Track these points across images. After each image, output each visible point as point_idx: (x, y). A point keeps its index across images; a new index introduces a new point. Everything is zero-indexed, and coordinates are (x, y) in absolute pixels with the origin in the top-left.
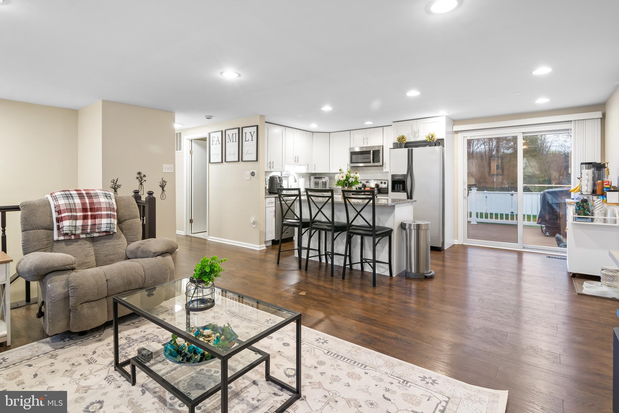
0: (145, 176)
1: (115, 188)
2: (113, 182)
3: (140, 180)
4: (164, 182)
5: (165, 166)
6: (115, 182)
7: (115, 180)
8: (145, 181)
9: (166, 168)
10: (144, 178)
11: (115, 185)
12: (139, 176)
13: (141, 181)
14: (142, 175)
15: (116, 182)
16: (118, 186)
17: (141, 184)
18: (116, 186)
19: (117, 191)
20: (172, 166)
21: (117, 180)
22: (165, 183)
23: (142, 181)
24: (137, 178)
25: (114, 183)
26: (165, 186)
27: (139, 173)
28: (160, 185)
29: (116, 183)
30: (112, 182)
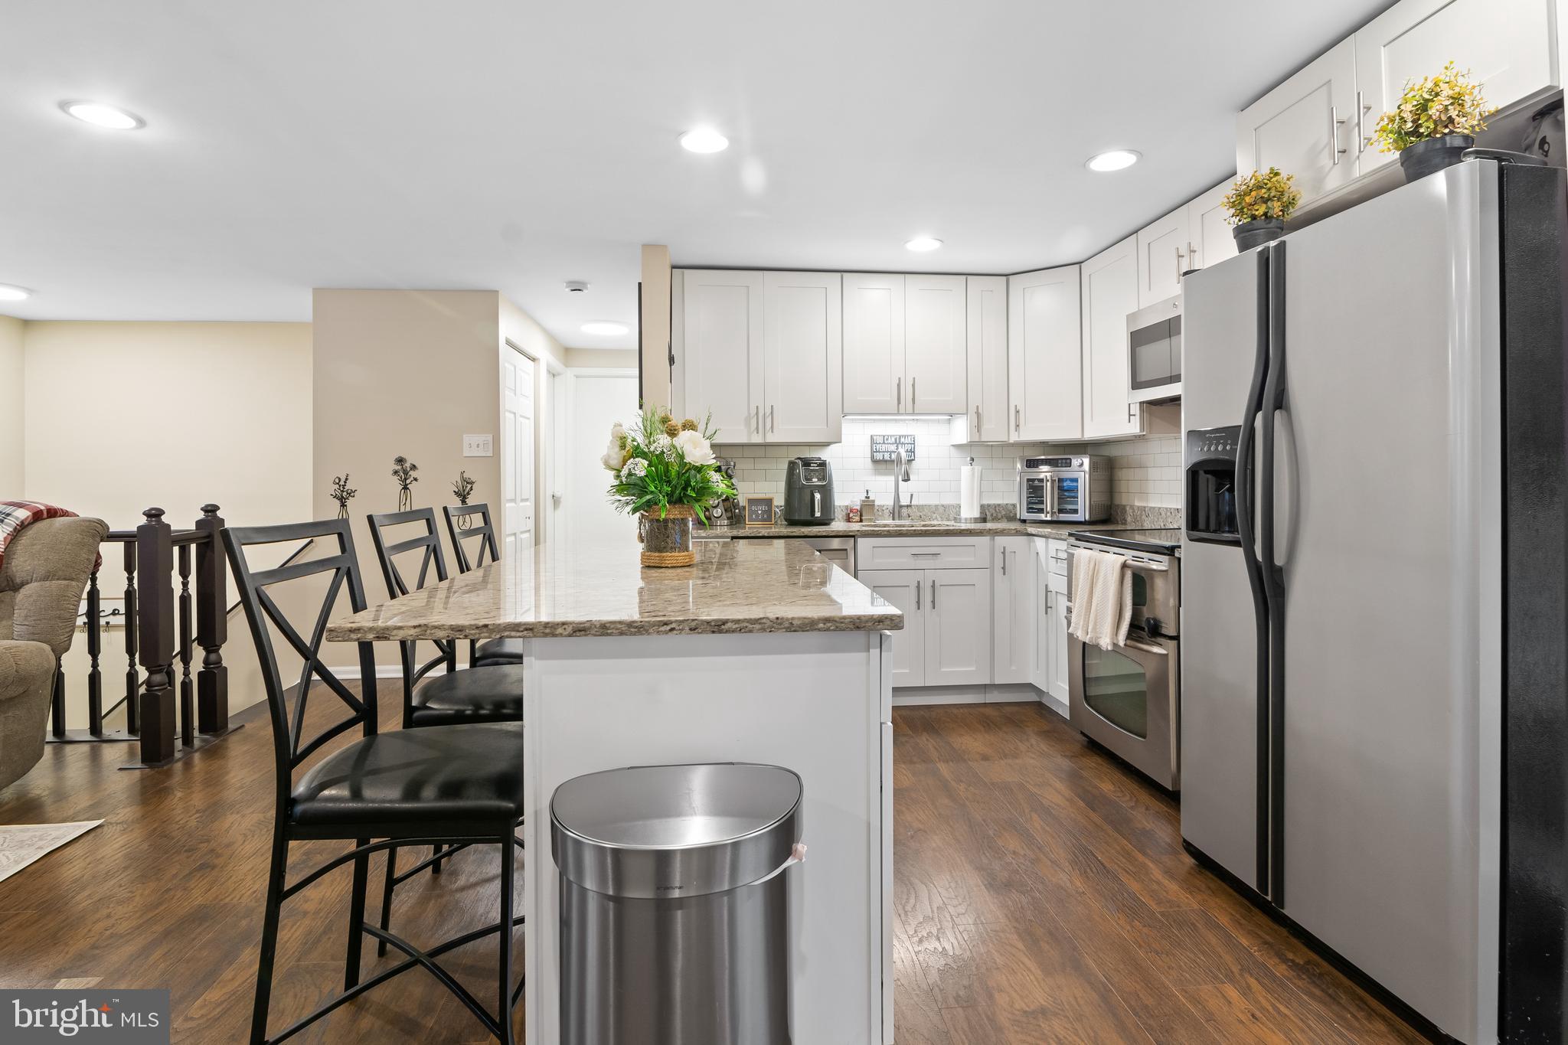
0: (414, 467)
1: (342, 497)
2: (338, 484)
3: (403, 478)
4: (468, 483)
5: (467, 439)
6: (342, 483)
7: (343, 480)
8: (416, 479)
9: (473, 444)
10: (413, 474)
11: (343, 491)
12: (400, 467)
13: (406, 479)
14: (408, 465)
15: (345, 482)
16: (350, 494)
17: (405, 488)
18: (345, 493)
19: (346, 506)
20: (490, 437)
21: (347, 479)
22: (469, 486)
23: (408, 482)
24: (396, 472)
25: (340, 486)
26: (468, 494)
27: (400, 461)
28: (457, 490)
29: (344, 486)
30: (335, 483)
